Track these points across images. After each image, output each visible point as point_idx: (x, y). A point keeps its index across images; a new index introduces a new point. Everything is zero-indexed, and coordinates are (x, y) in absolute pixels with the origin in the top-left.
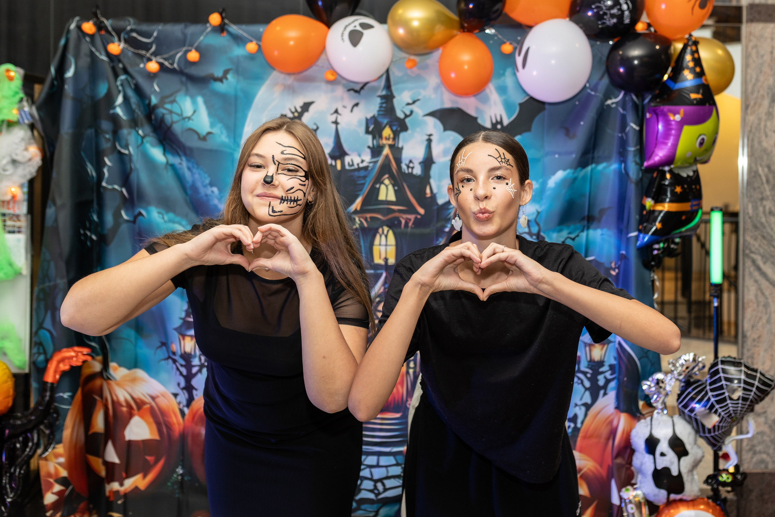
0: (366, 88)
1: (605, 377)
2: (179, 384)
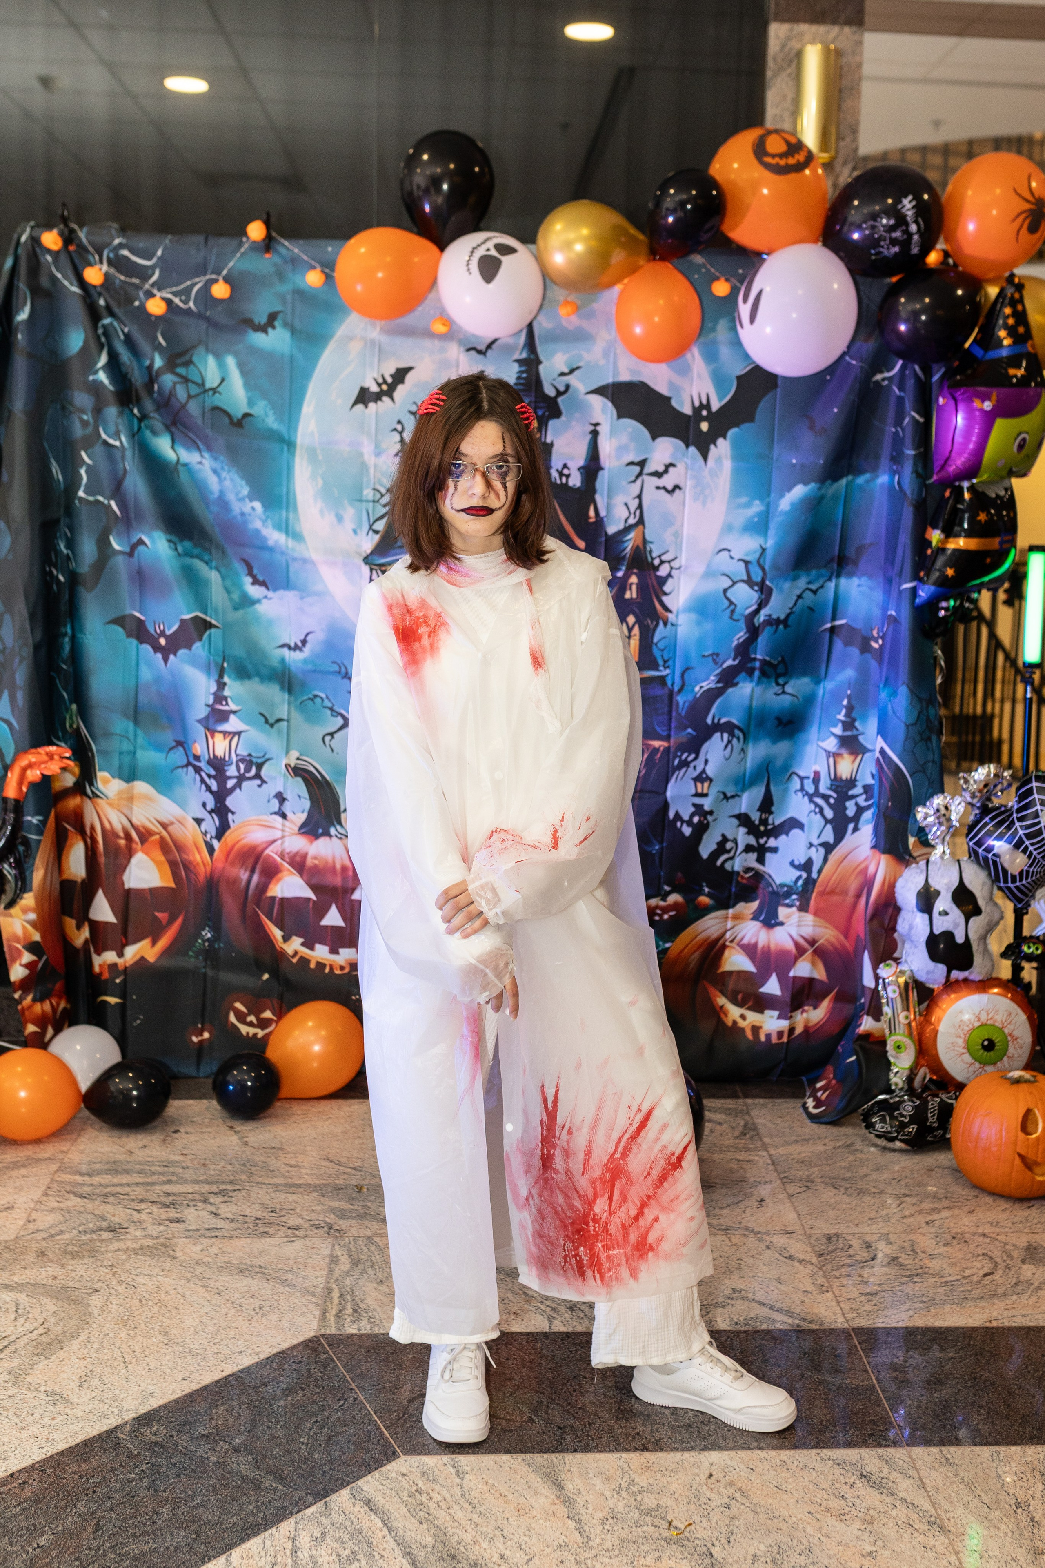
1: (858, 804)
2: (204, 805)
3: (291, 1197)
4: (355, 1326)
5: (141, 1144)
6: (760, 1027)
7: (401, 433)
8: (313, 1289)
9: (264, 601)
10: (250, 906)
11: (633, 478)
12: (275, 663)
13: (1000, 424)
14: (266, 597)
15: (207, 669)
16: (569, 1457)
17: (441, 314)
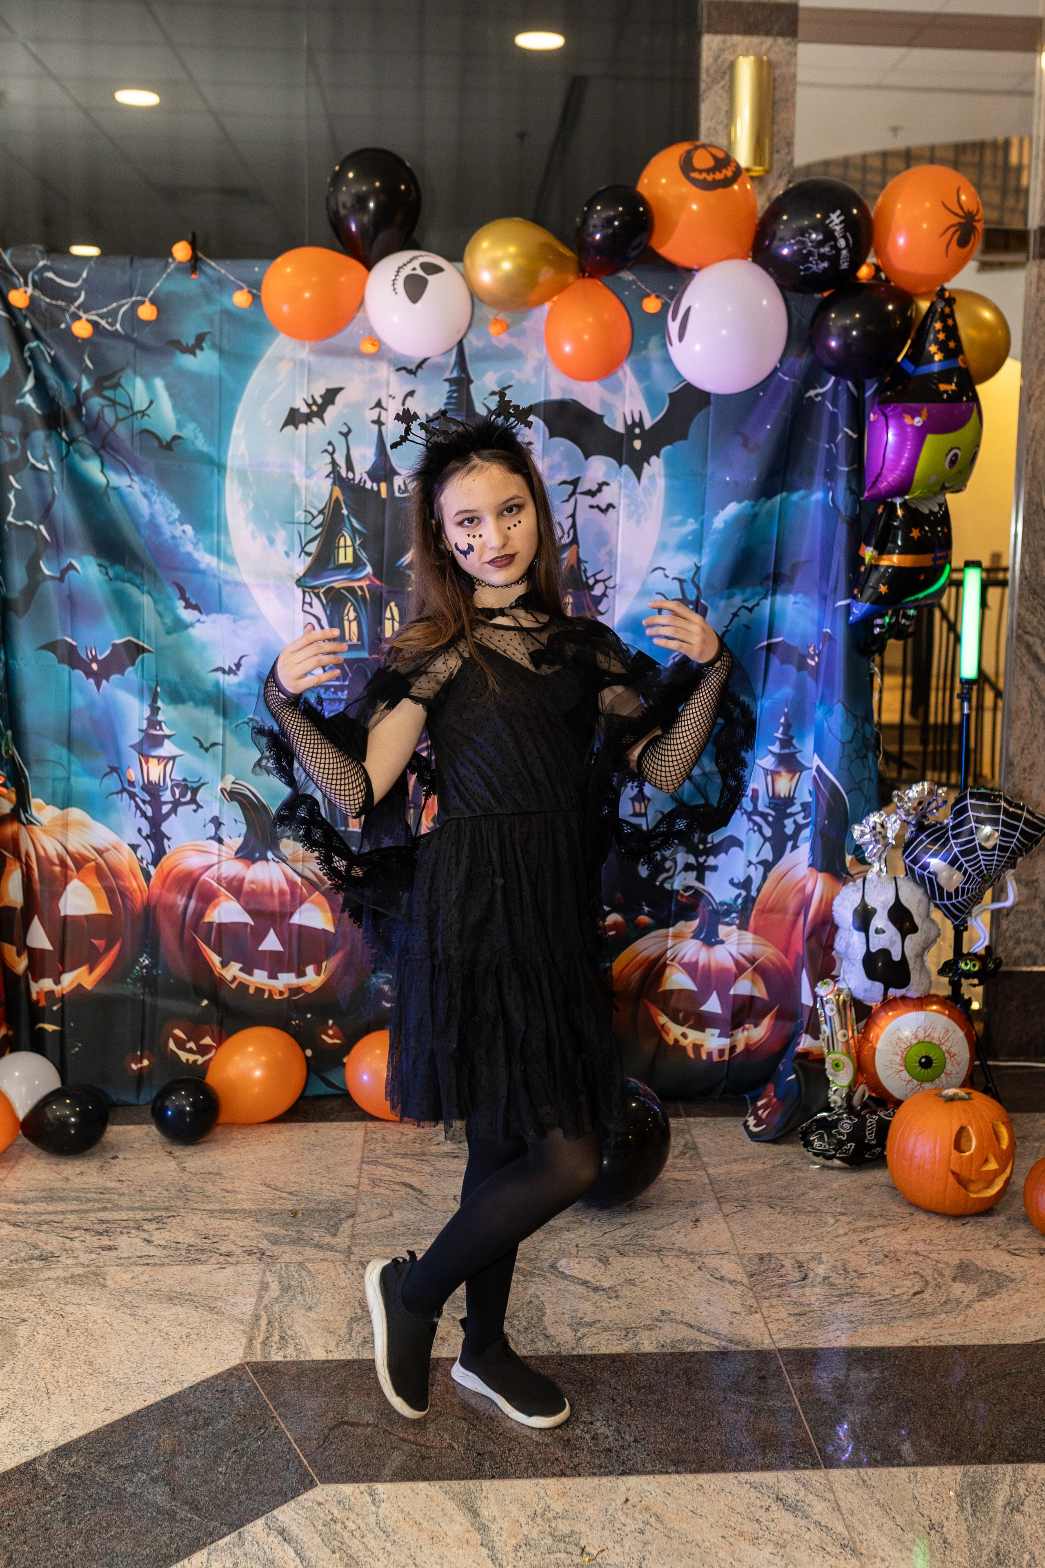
0: (424, 366)
1: (795, 822)
2: (140, 831)
3: (226, 1223)
4: (281, 1353)
5: (78, 1171)
6: (702, 1046)
7: (332, 454)
8: (241, 1317)
9: (198, 625)
10: (188, 933)
11: (566, 497)
12: (210, 688)
13: (931, 440)
14: (199, 621)
15: (141, 695)
16: (486, 1484)
17: (370, 334)
